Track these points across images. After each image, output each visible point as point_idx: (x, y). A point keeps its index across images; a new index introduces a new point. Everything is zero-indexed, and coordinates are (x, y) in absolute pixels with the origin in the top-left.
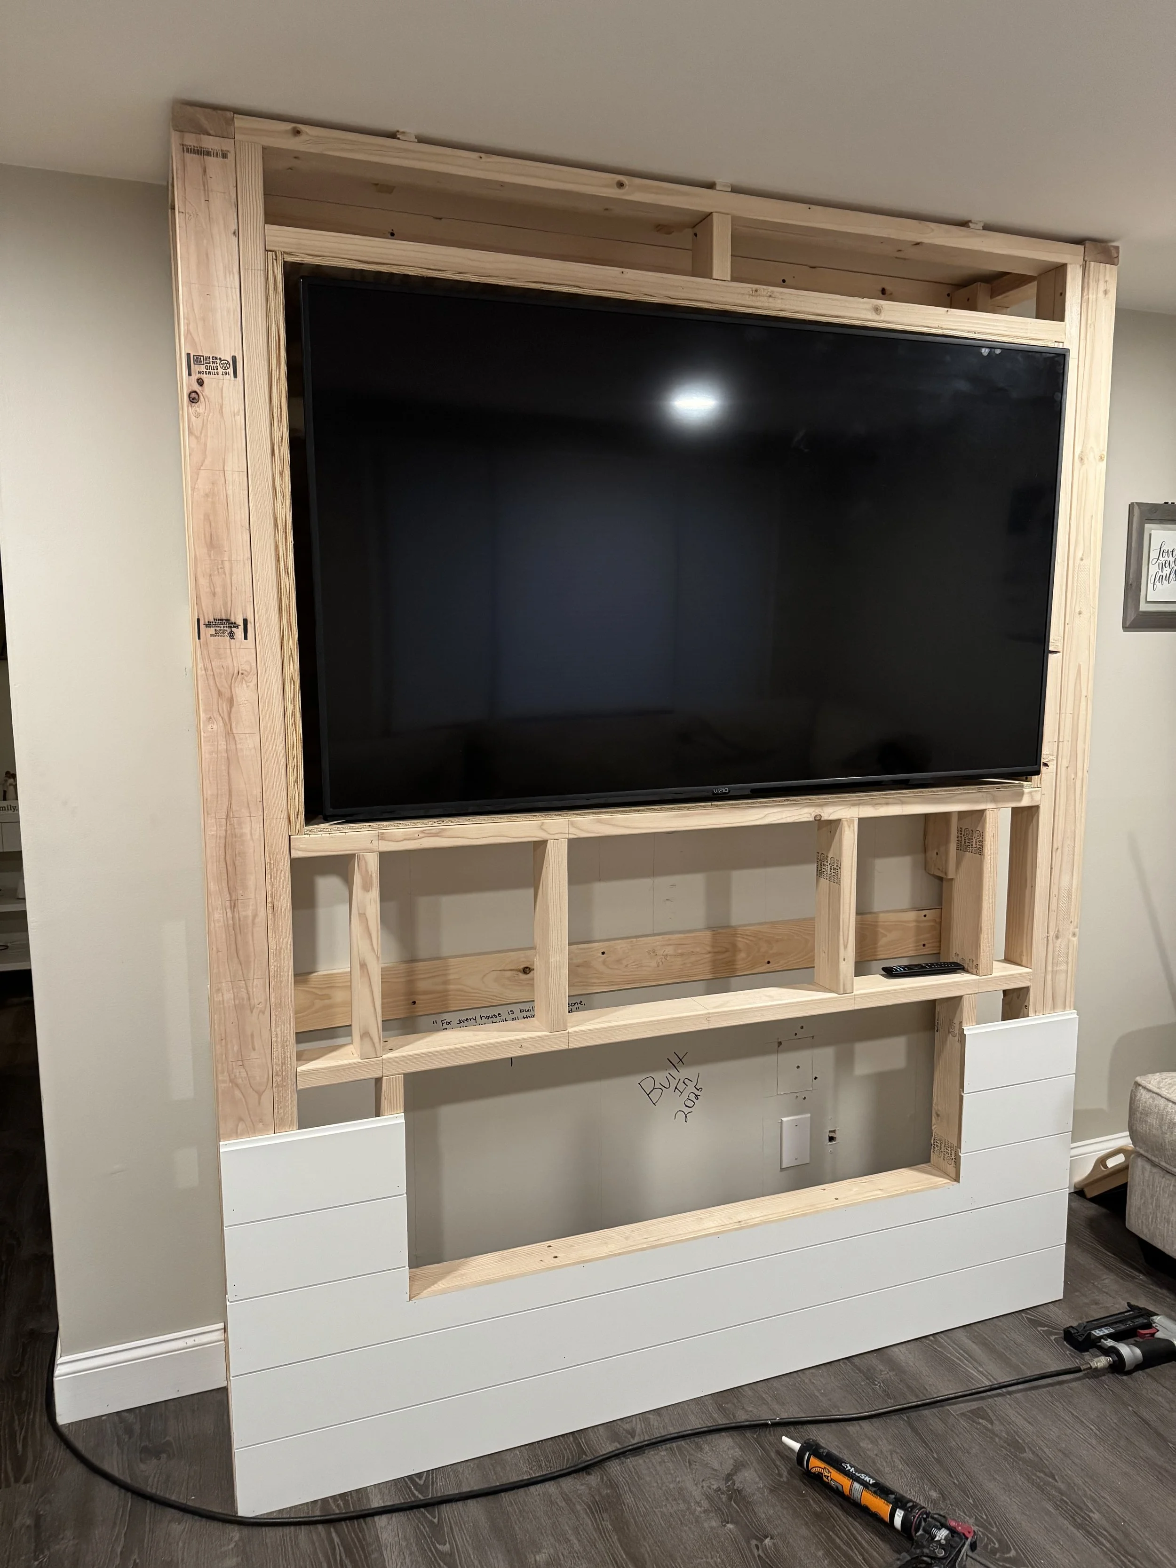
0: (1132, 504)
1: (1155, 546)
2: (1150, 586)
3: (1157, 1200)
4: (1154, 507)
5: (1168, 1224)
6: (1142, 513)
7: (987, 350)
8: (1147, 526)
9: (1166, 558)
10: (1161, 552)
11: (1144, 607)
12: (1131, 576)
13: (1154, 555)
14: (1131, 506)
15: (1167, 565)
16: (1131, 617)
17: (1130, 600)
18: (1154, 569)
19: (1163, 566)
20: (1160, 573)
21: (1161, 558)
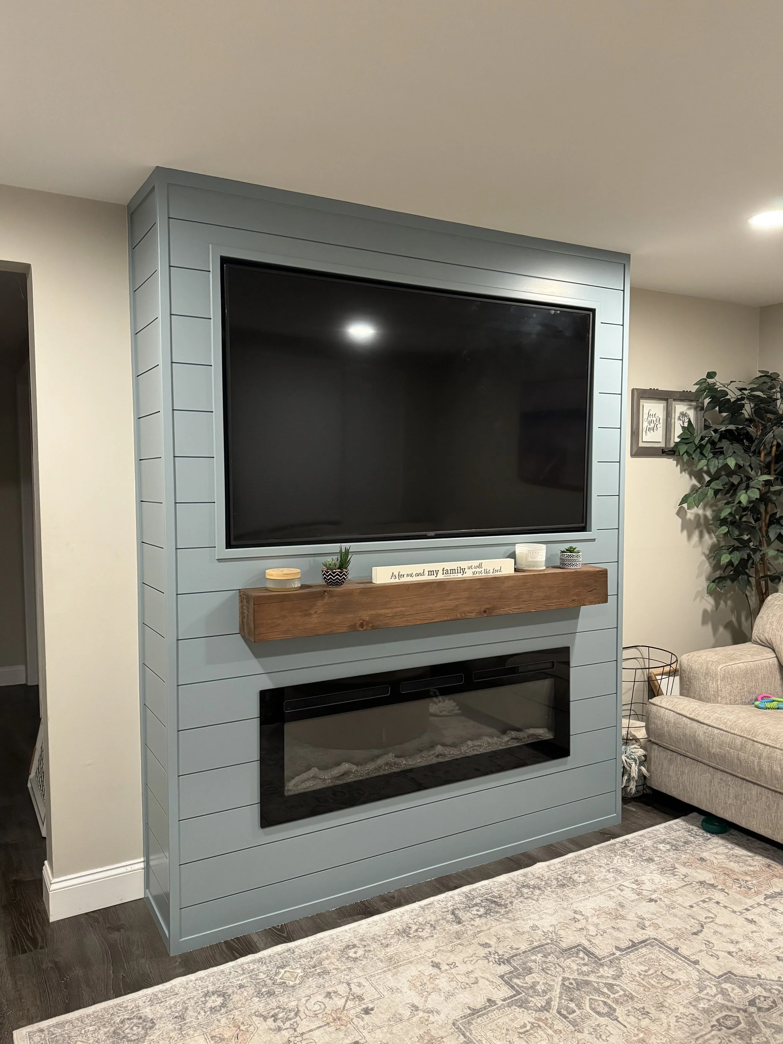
0: (633, 389)
1: (646, 412)
2: (644, 433)
3: (662, 765)
4: (644, 391)
5: (669, 777)
6: (638, 394)
7: (553, 312)
8: (641, 401)
9: (652, 418)
10: (649, 415)
11: (641, 445)
12: (634, 428)
13: (646, 416)
14: (633, 390)
15: (652, 422)
16: (635, 449)
17: (634, 441)
18: (645, 424)
19: (650, 423)
20: (649, 426)
21: (649, 418)
